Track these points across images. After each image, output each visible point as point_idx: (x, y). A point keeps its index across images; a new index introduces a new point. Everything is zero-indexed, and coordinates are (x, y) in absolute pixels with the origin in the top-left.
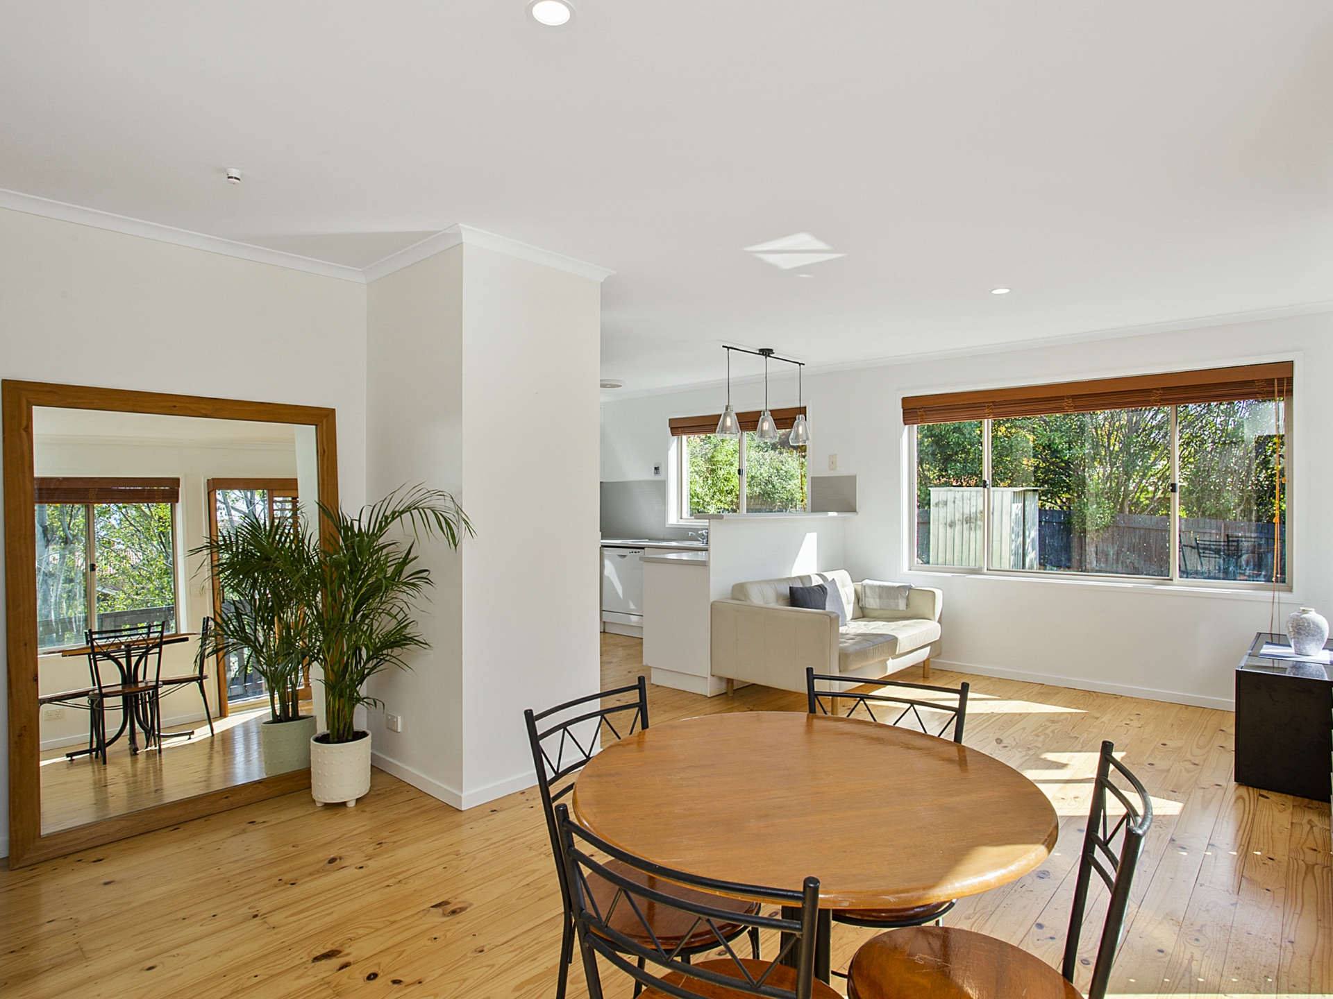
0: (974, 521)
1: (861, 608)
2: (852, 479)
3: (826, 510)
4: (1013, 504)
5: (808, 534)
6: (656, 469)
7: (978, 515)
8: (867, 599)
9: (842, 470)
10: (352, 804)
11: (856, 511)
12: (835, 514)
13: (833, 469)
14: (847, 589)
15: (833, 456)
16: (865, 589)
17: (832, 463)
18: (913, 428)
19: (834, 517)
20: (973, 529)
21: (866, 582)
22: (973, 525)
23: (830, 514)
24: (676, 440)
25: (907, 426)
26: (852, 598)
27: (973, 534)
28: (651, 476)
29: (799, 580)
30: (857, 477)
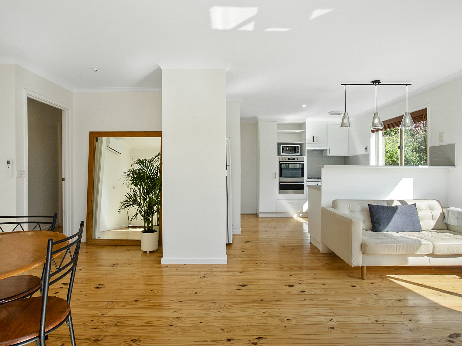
2: (452, 146)
6: (366, 148)
8: (449, 219)
9: (447, 141)
10: (148, 253)
11: (454, 166)
13: (441, 141)
15: (441, 133)
16: (448, 213)
17: (441, 136)
21: (451, 208)
24: (375, 134)
28: (363, 152)
29: (385, 202)
30: (455, 144)
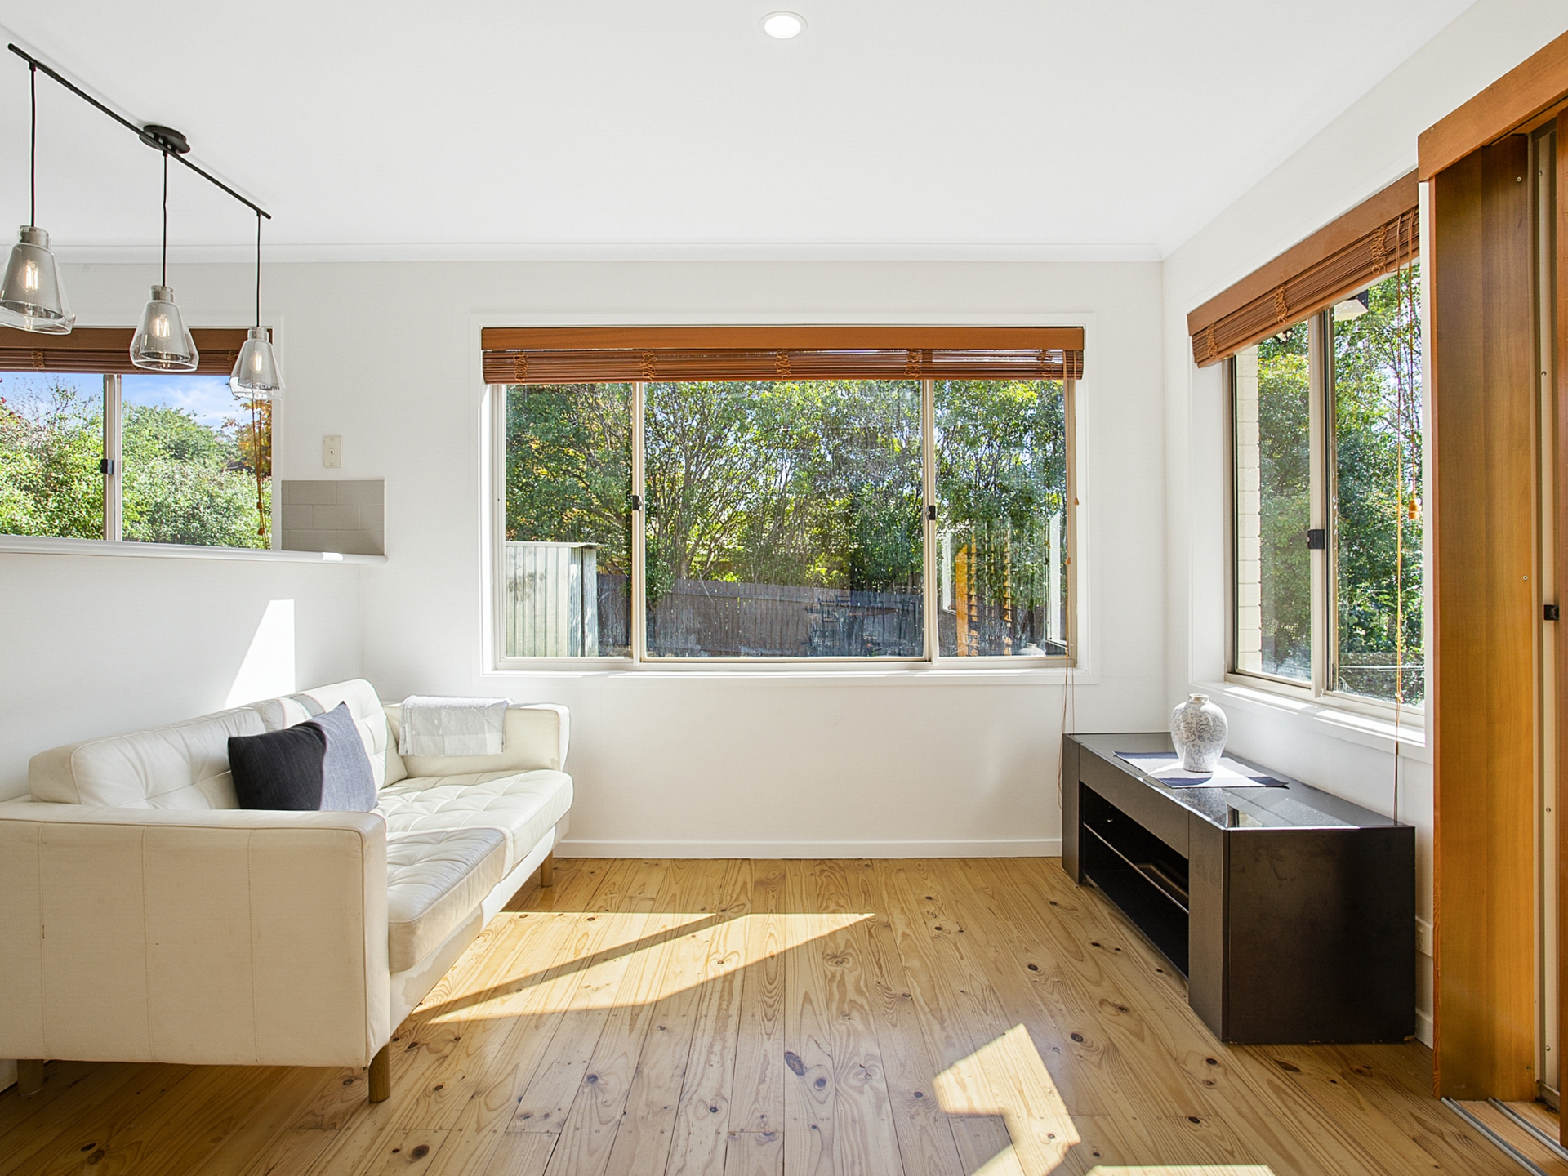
0: (521, 588)
1: (402, 757)
2: (375, 488)
3: (317, 547)
4: (571, 566)
5: (272, 602)
7: (526, 580)
8: (414, 738)
9: (352, 468)
11: (383, 554)
12: (336, 557)
13: (332, 465)
14: (370, 721)
15: (332, 438)
16: (409, 717)
17: (331, 449)
18: (499, 390)
19: (338, 564)
20: (519, 599)
21: (413, 700)
22: (519, 594)
23: (329, 556)
25: (489, 386)
26: (384, 738)
27: (519, 605)
29: (256, 715)
30: (385, 482)
